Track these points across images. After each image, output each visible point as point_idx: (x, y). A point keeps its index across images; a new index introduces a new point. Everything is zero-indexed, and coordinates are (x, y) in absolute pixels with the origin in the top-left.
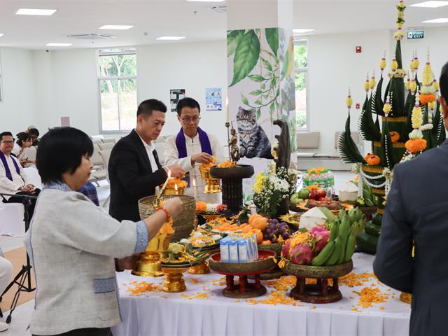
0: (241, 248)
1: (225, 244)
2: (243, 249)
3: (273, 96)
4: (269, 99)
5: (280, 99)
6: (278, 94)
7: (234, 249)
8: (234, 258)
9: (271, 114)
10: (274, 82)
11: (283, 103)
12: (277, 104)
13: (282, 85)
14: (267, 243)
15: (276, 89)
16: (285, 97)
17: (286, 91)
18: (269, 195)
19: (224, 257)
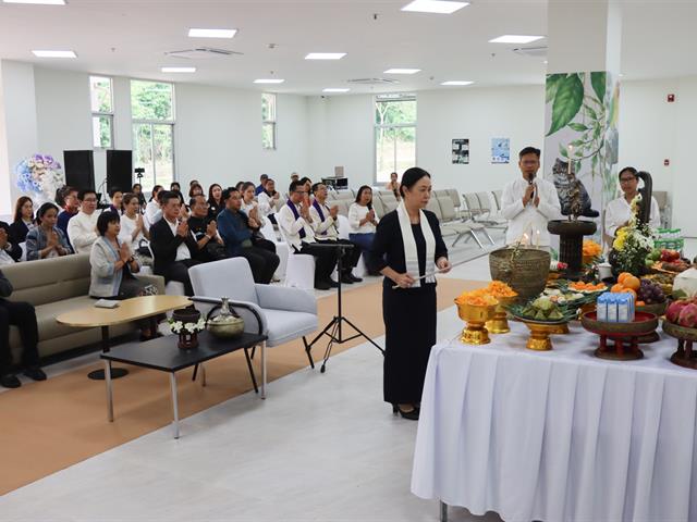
0: (621, 307)
1: (602, 302)
2: (624, 309)
3: (597, 147)
4: (591, 151)
5: (603, 151)
6: (602, 145)
7: (612, 308)
8: (613, 317)
9: (593, 166)
10: (598, 132)
11: (607, 156)
12: (601, 157)
13: (607, 135)
14: (640, 303)
15: (600, 140)
16: (609, 149)
17: (610, 142)
18: (633, 253)
19: (601, 316)
